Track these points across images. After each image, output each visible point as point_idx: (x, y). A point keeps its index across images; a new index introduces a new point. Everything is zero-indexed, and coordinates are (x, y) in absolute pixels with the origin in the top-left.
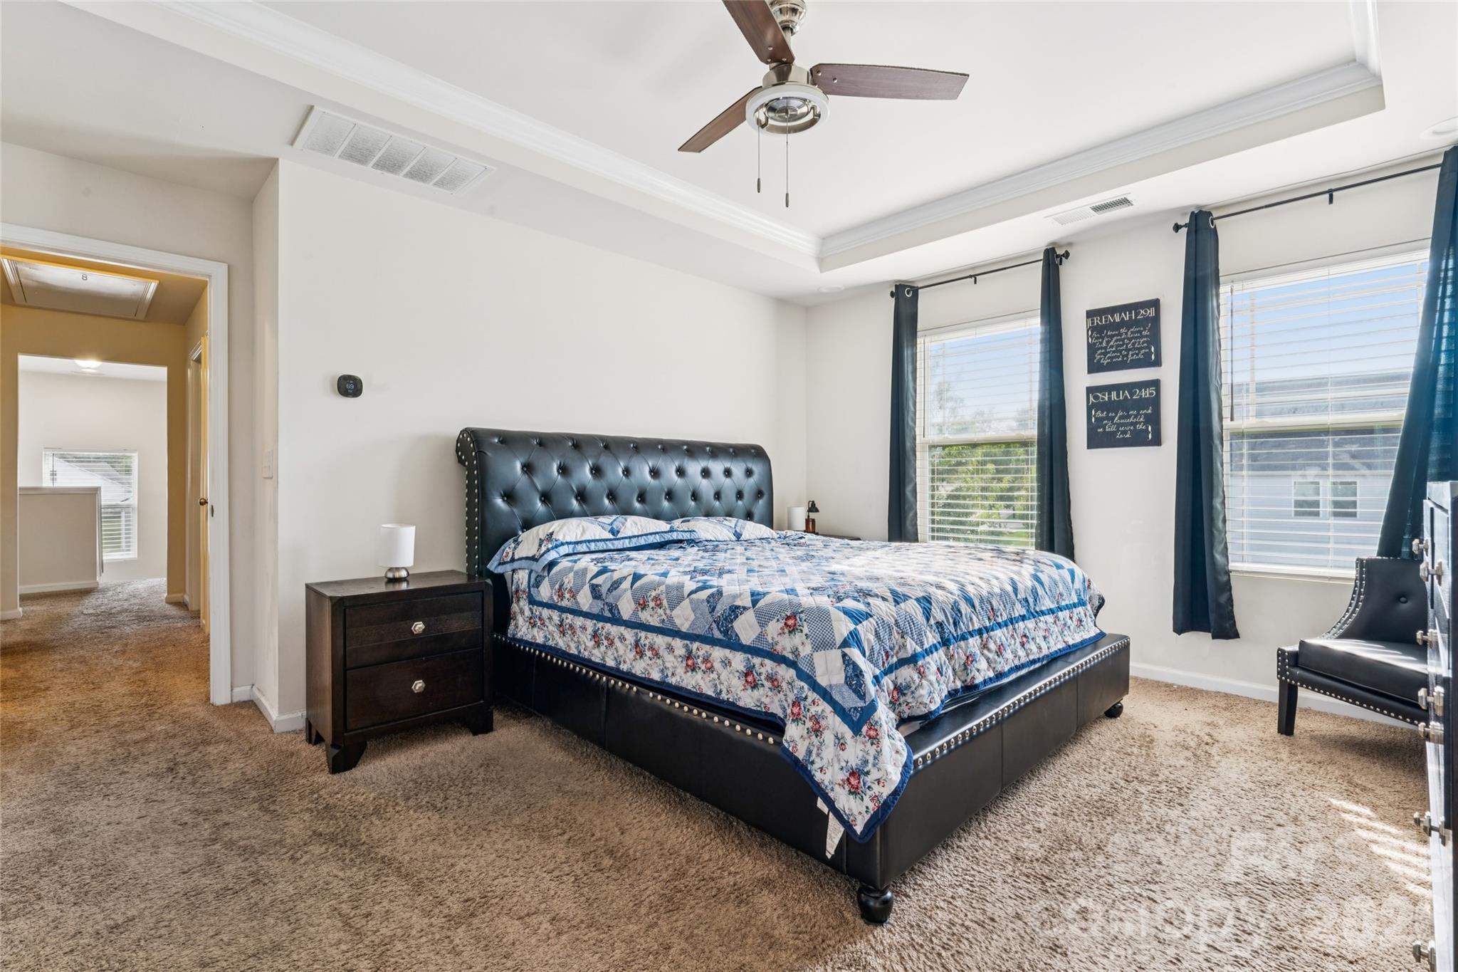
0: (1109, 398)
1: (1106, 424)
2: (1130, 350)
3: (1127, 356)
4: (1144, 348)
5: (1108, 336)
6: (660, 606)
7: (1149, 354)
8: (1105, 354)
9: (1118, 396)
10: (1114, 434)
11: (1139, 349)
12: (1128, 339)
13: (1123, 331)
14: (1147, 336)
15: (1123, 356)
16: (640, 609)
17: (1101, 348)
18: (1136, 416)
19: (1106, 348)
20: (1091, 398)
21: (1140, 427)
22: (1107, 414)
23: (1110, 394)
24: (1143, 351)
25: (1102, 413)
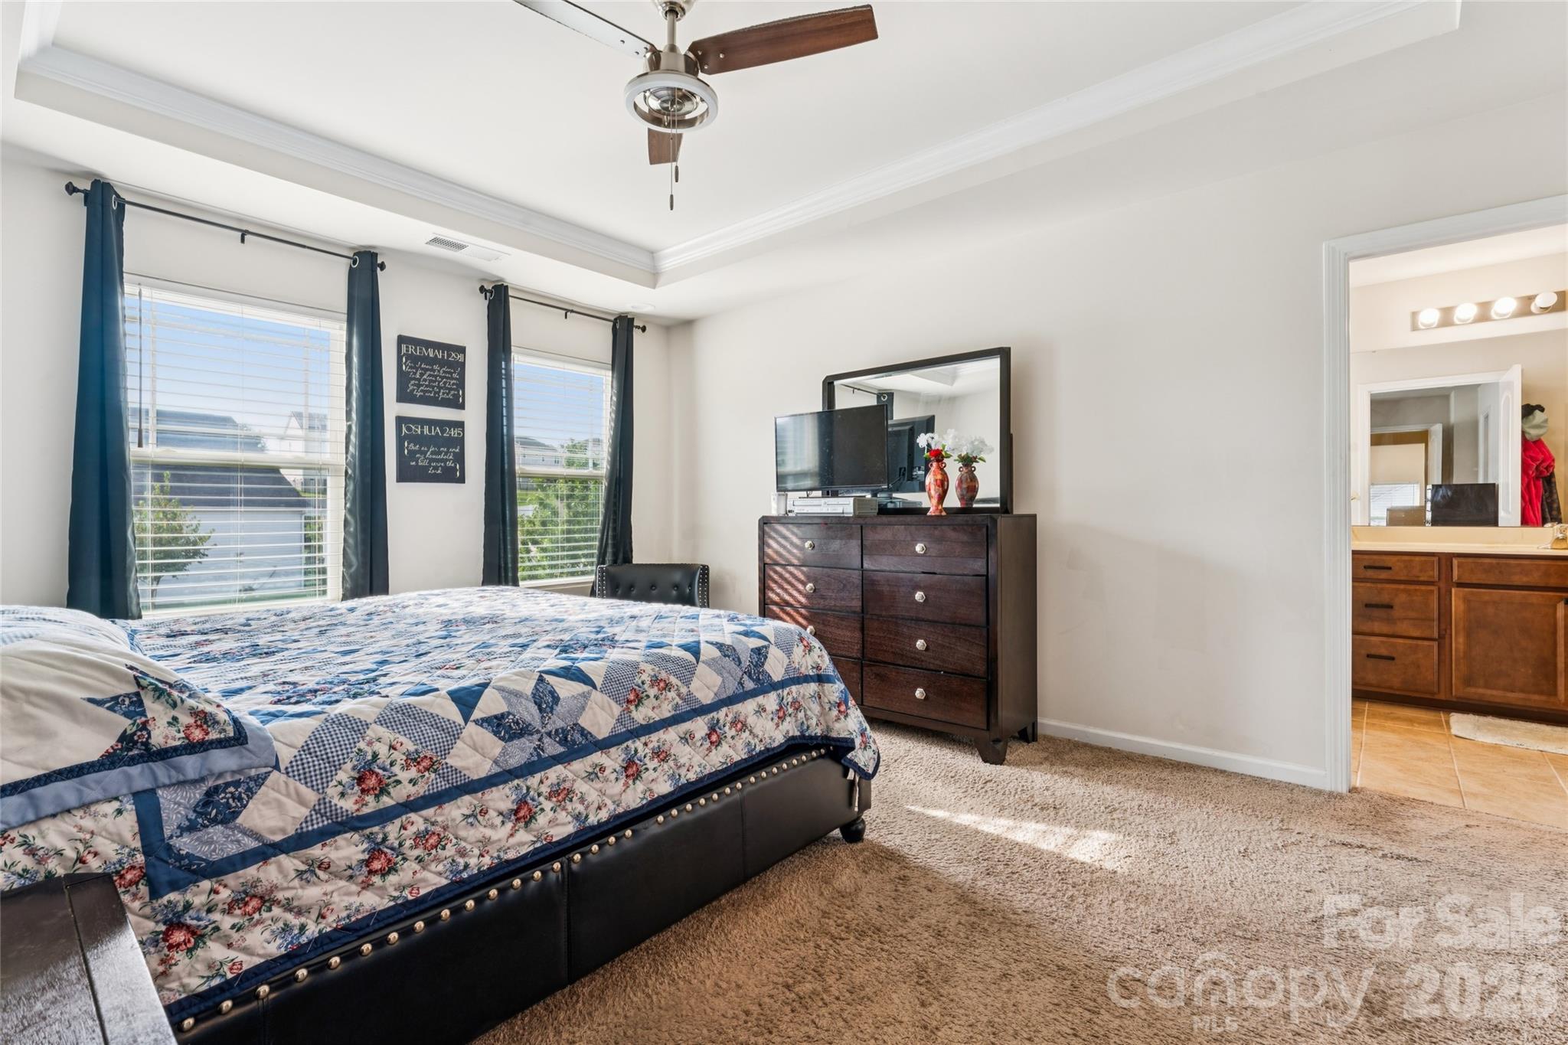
0: (422, 432)
1: (419, 458)
2: (442, 388)
3: (439, 393)
4: (453, 389)
5: (422, 369)
6: (668, 686)
7: (457, 396)
8: (419, 386)
9: (430, 431)
10: (426, 468)
11: (450, 389)
12: (440, 377)
13: (436, 367)
14: (456, 379)
15: (435, 393)
16: (632, 707)
17: (415, 379)
18: (446, 454)
19: (419, 380)
20: (404, 429)
21: (450, 464)
22: (420, 448)
23: (422, 428)
24: (452, 392)
25: (415, 446)
